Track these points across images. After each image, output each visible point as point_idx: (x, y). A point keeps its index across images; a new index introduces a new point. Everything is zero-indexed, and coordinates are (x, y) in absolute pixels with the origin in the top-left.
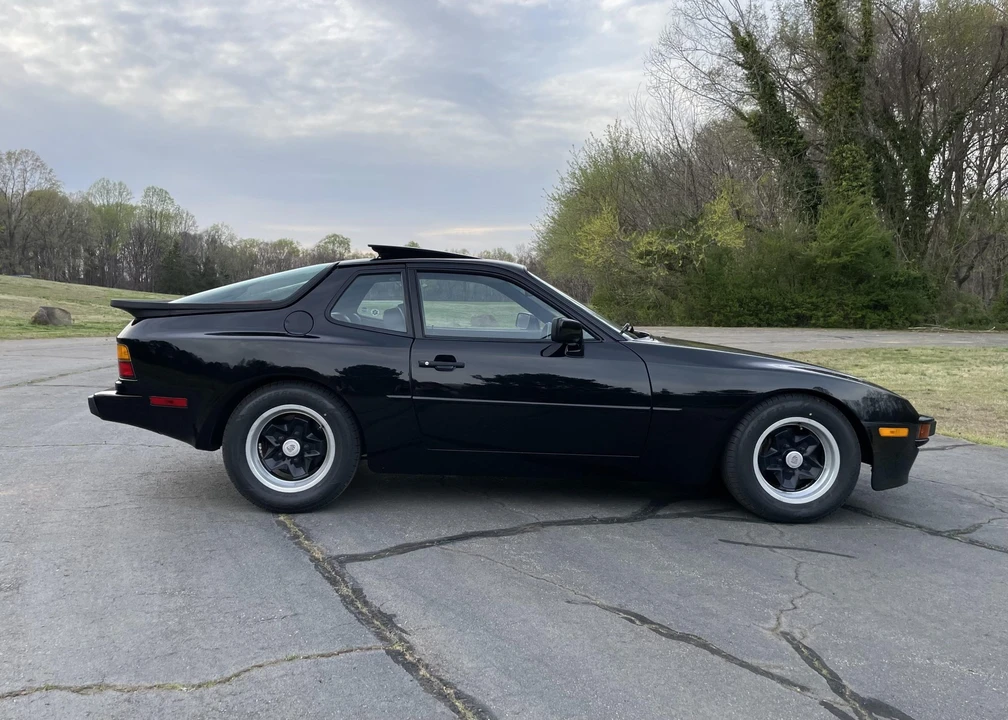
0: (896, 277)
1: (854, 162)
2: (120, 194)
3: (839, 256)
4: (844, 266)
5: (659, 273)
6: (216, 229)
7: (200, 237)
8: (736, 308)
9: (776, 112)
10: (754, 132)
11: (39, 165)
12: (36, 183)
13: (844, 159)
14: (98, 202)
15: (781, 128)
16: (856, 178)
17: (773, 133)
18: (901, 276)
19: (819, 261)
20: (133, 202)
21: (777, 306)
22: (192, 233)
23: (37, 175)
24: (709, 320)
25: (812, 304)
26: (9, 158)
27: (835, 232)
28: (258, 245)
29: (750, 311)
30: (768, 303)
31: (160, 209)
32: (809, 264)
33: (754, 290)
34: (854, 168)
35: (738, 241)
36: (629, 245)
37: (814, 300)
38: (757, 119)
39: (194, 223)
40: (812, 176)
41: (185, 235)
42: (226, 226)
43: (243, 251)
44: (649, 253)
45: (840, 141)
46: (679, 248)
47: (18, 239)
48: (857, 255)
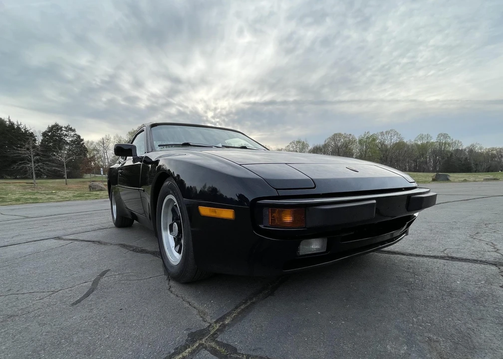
2: (427, 138)
6: (473, 145)
7: (465, 150)
11: (396, 134)
12: (395, 140)
14: (419, 143)
20: (432, 141)
22: (460, 149)
23: (396, 137)
26: (386, 133)
28: (496, 150)
31: (444, 142)
39: (461, 144)
41: (457, 150)
42: (479, 144)
43: (487, 153)
47: (389, 159)
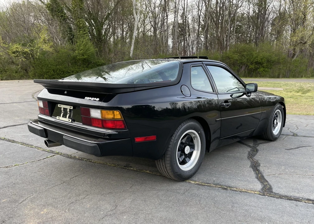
0: (99, 63)
1: (83, 25)
3: (83, 56)
4: (85, 59)
5: (22, 59)
8: (52, 73)
9: (56, 4)
10: (49, 10)
13: (80, 24)
15: (59, 10)
16: (84, 31)
17: (56, 11)
18: (100, 63)
19: (78, 57)
21: (66, 72)
24: (43, 77)
25: (76, 71)
27: (82, 48)
29: (57, 73)
30: (63, 71)
32: (74, 58)
33: (58, 66)
34: (84, 27)
35: (50, 49)
36: (7, 48)
37: (77, 70)
38: (50, 5)
40: (71, 28)
44: (17, 52)
45: (78, 17)
46: (30, 50)
48: (88, 56)
